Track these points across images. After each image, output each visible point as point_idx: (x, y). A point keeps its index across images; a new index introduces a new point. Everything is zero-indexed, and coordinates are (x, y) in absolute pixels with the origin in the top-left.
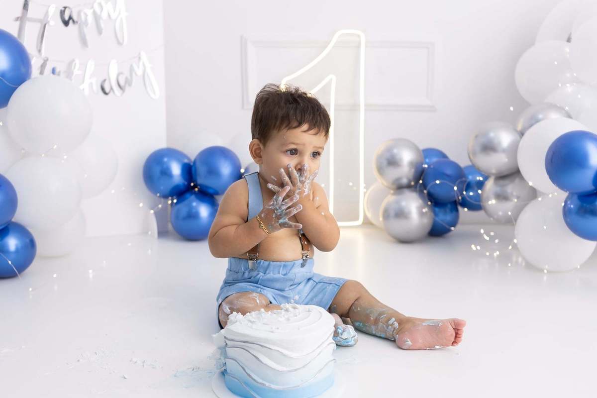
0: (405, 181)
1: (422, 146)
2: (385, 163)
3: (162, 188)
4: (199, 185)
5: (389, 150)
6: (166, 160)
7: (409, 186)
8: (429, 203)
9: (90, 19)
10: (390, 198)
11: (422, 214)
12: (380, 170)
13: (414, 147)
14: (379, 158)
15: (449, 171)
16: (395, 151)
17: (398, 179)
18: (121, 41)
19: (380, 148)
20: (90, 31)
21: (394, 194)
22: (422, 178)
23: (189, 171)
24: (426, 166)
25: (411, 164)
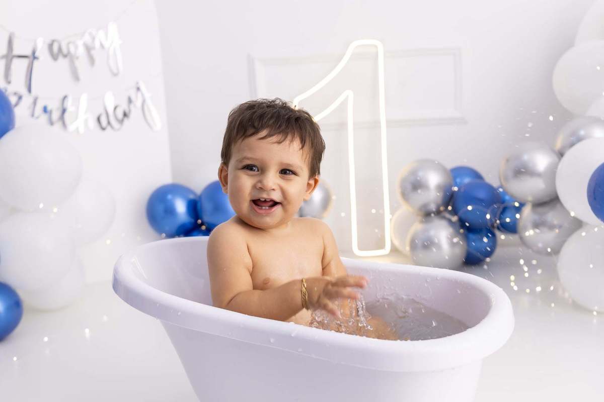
0: (433, 207)
1: (450, 165)
2: (409, 187)
3: (167, 228)
4: (207, 223)
5: (414, 173)
6: (169, 197)
7: (438, 213)
8: (462, 231)
9: (81, 51)
10: (417, 227)
11: (453, 245)
12: (405, 195)
13: (440, 167)
14: (403, 182)
15: (482, 194)
16: (420, 174)
17: (425, 206)
18: (115, 71)
19: (404, 171)
20: (82, 63)
21: (422, 222)
22: (451, 204)
23: (194, 207)
24: (456, 189)
25: (439, 188)
